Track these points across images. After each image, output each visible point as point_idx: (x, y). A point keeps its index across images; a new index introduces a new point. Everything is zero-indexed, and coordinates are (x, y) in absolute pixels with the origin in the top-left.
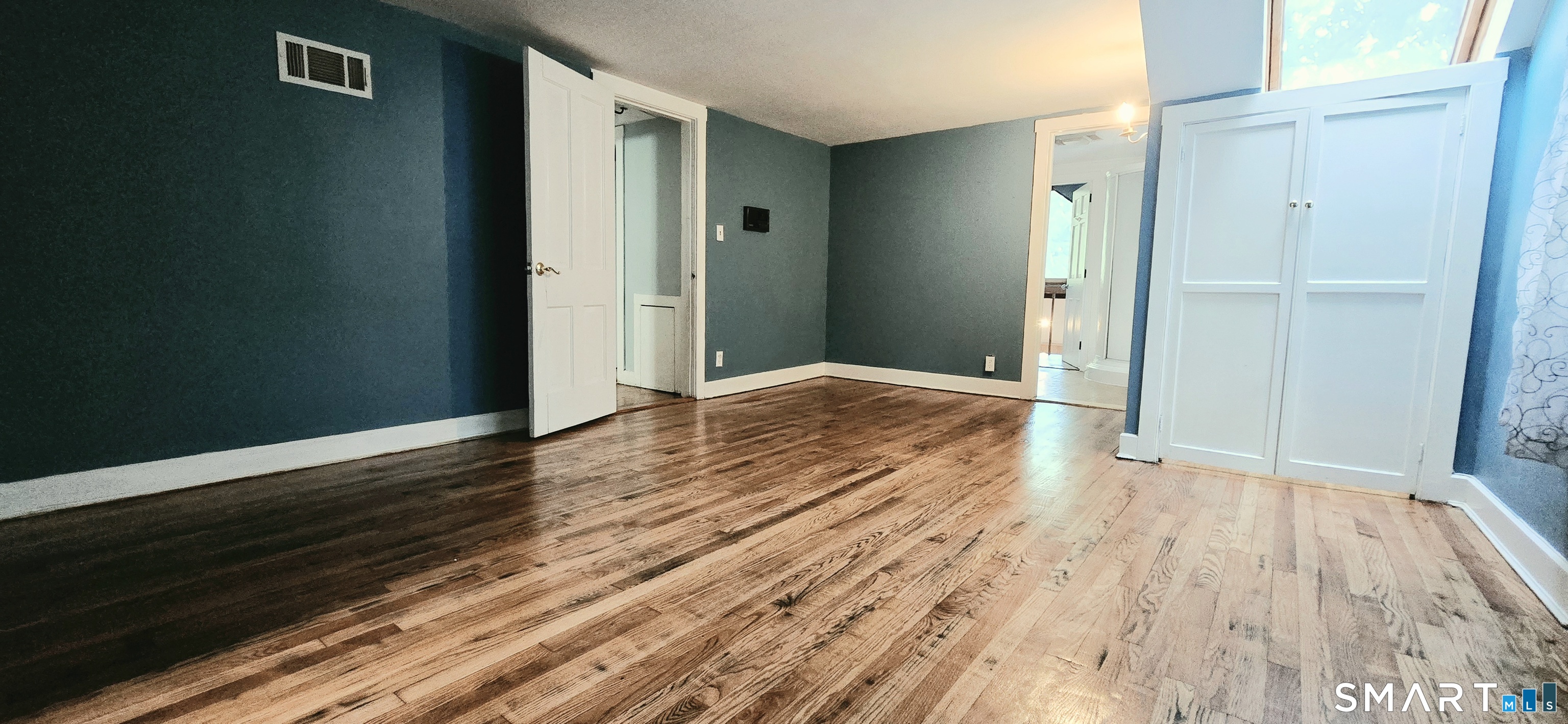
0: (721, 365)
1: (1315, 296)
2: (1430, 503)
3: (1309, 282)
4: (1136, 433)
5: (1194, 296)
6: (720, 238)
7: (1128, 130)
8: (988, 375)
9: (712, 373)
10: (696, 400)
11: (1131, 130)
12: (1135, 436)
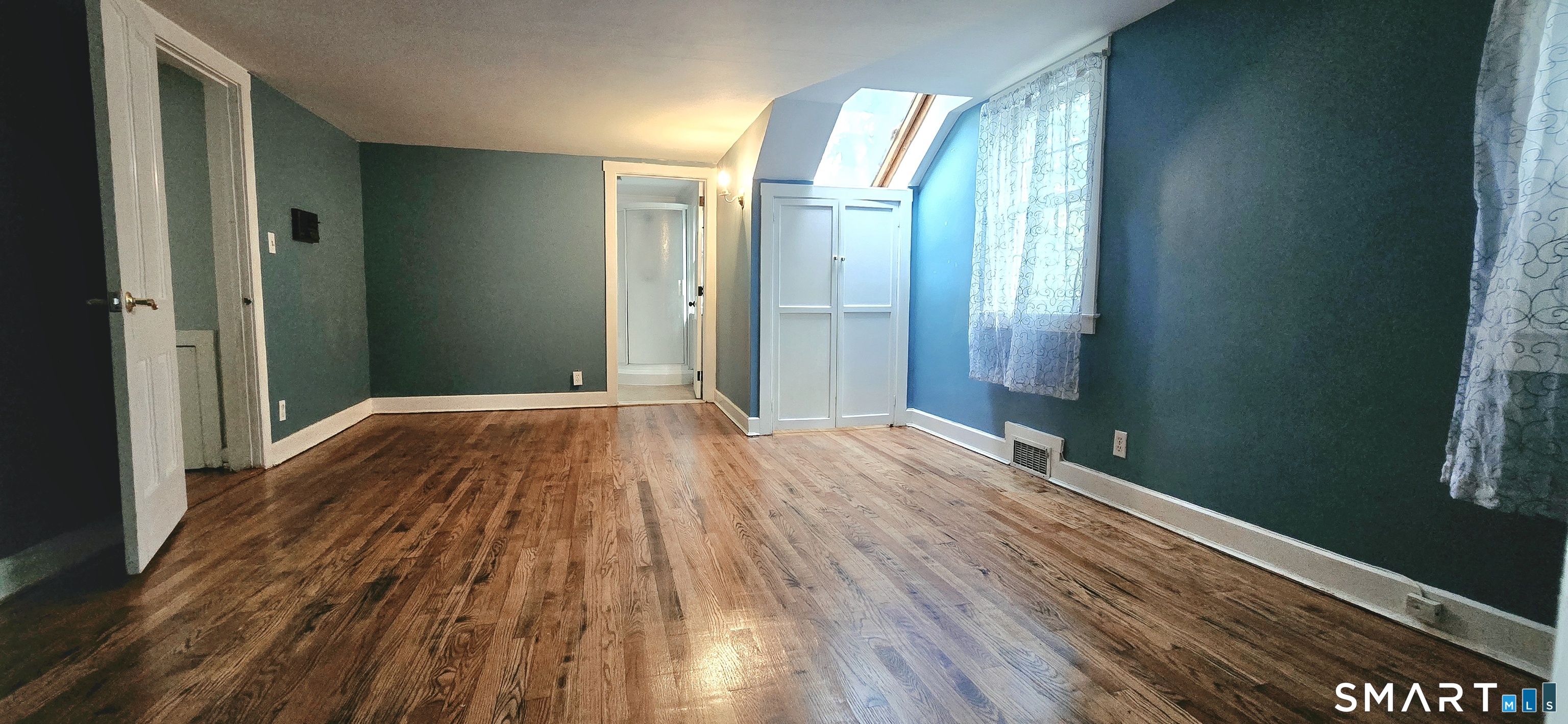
0: (285, 419)
1: (849, 314)
2: (900, 427)
3: (844, 306)
4: (758, 416)
5: (786, 315)
6: (272, 250)
7: (725, 192)
8: (576, 389)
9: (280, 431)
10: (265, 470)
11: (727, 193)
12: (757, 418)
